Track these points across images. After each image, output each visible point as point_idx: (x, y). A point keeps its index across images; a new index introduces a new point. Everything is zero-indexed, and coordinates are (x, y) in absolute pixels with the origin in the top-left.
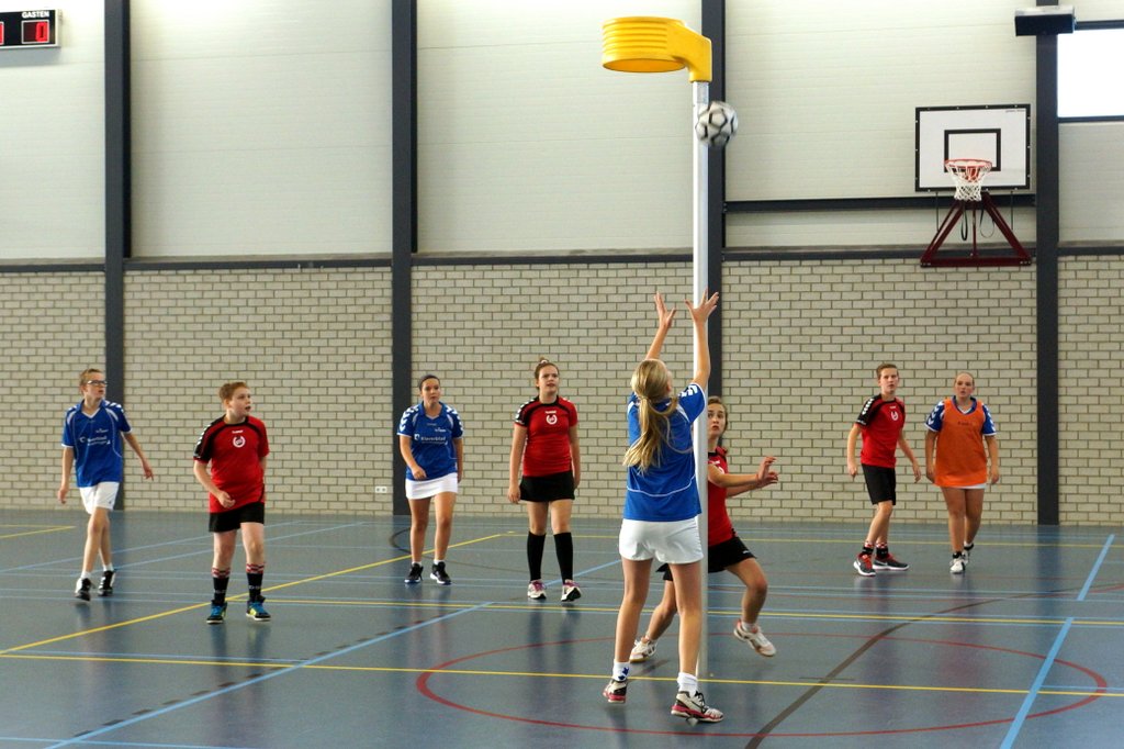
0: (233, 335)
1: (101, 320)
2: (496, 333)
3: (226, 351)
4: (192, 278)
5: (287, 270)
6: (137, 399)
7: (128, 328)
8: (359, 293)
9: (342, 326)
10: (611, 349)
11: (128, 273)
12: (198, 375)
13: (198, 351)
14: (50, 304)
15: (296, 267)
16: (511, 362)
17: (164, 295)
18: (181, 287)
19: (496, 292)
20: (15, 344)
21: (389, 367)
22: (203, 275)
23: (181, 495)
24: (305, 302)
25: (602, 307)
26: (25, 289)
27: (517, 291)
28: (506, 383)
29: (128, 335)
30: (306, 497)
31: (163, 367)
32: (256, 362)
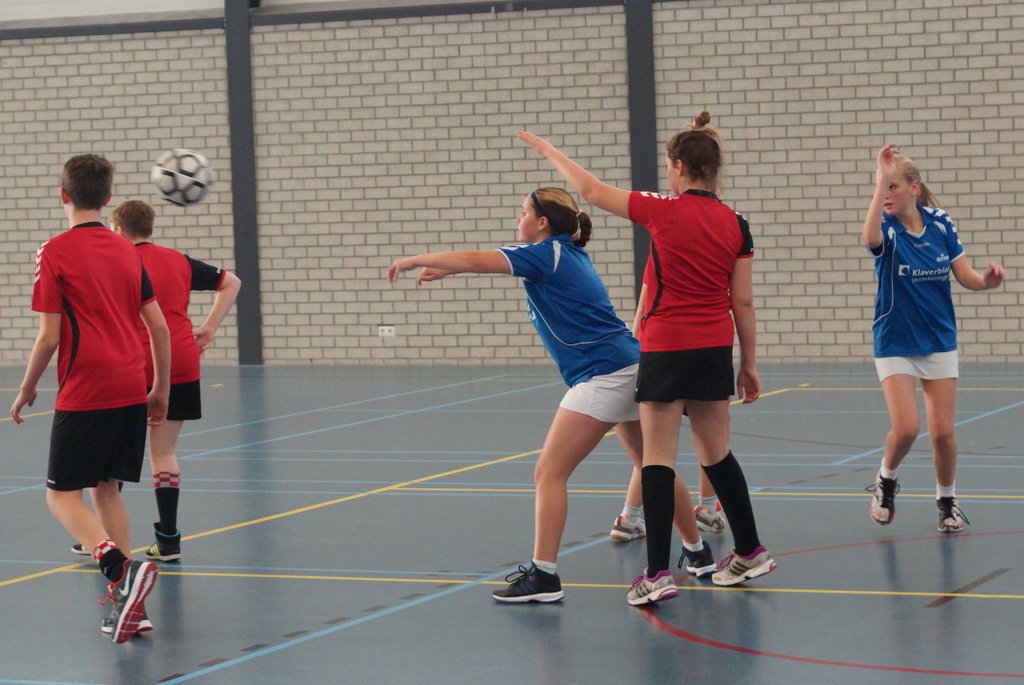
0: (404, 112)
1: (223, 97)
2: (779, 96)
3: (395, 135)
4: (344, 32)
5: (477, 16)
6: (275, 208)
7: (258, 107)
8: (580, 45)
9: (557, 94)
10: (946, 114)
11: (256, 29)
12: (357, 171)
13: (357, 136)
14: (152, 77)
15: (488, 11)
16: (801, 138)
17: (306, 58)
18: (331, 46)
19: (776, 35)
20: (108, 135)
21: (625, 150)
22: (359, 28)
23: (341, 342)
24: (503, 61)
25: (931, 52)
26: (118, 57)
27: (806, 33)
28: (795, 168)
29: (260, 118)
30: (513, 340)
31: (309, 161)
32: (438, 150)
